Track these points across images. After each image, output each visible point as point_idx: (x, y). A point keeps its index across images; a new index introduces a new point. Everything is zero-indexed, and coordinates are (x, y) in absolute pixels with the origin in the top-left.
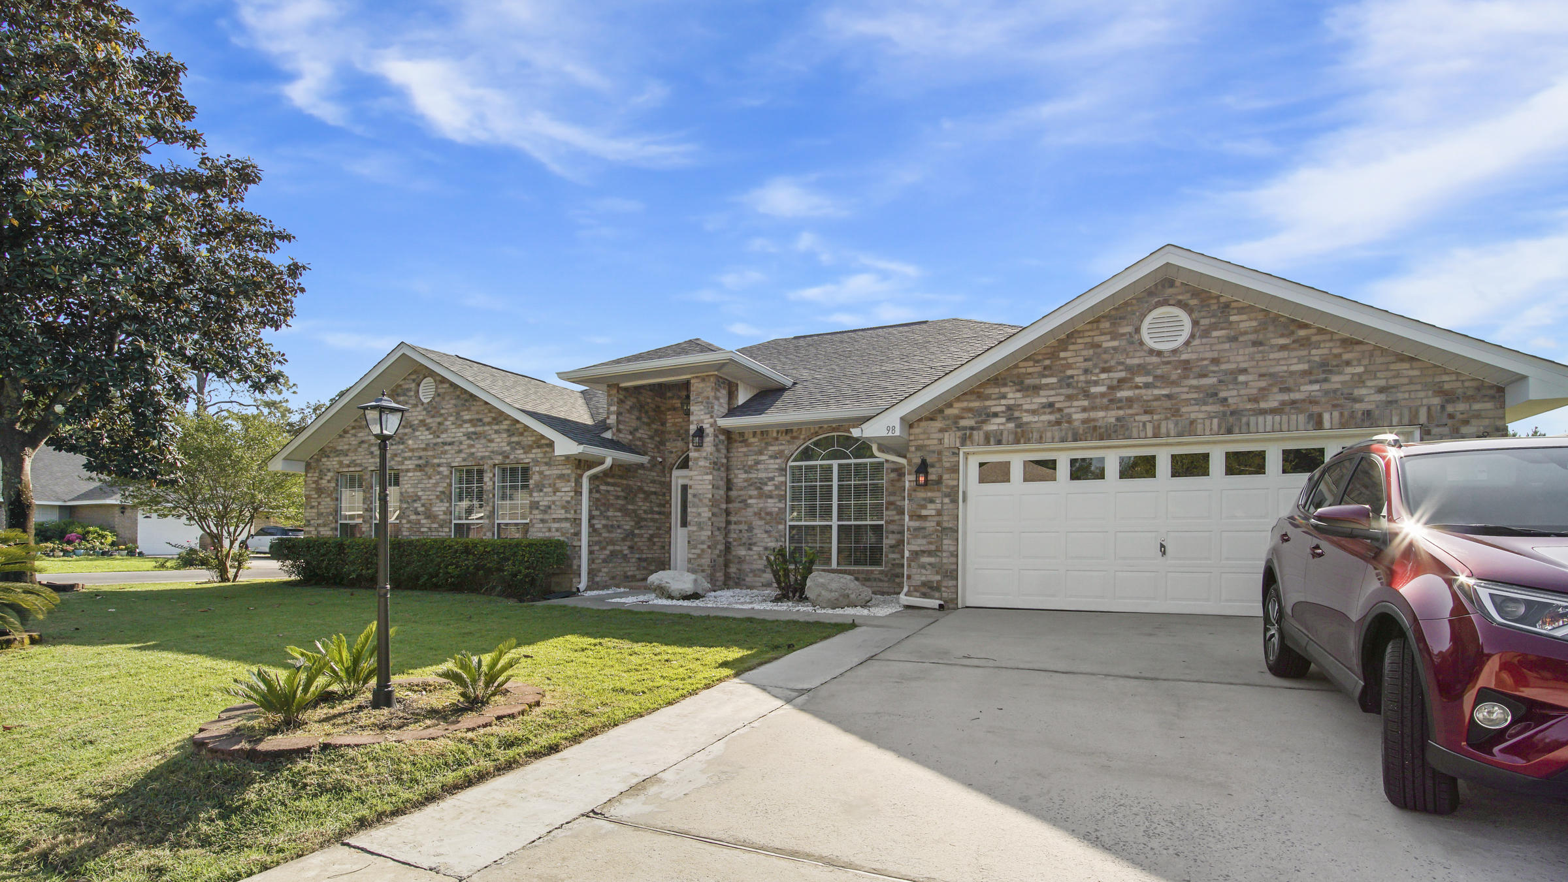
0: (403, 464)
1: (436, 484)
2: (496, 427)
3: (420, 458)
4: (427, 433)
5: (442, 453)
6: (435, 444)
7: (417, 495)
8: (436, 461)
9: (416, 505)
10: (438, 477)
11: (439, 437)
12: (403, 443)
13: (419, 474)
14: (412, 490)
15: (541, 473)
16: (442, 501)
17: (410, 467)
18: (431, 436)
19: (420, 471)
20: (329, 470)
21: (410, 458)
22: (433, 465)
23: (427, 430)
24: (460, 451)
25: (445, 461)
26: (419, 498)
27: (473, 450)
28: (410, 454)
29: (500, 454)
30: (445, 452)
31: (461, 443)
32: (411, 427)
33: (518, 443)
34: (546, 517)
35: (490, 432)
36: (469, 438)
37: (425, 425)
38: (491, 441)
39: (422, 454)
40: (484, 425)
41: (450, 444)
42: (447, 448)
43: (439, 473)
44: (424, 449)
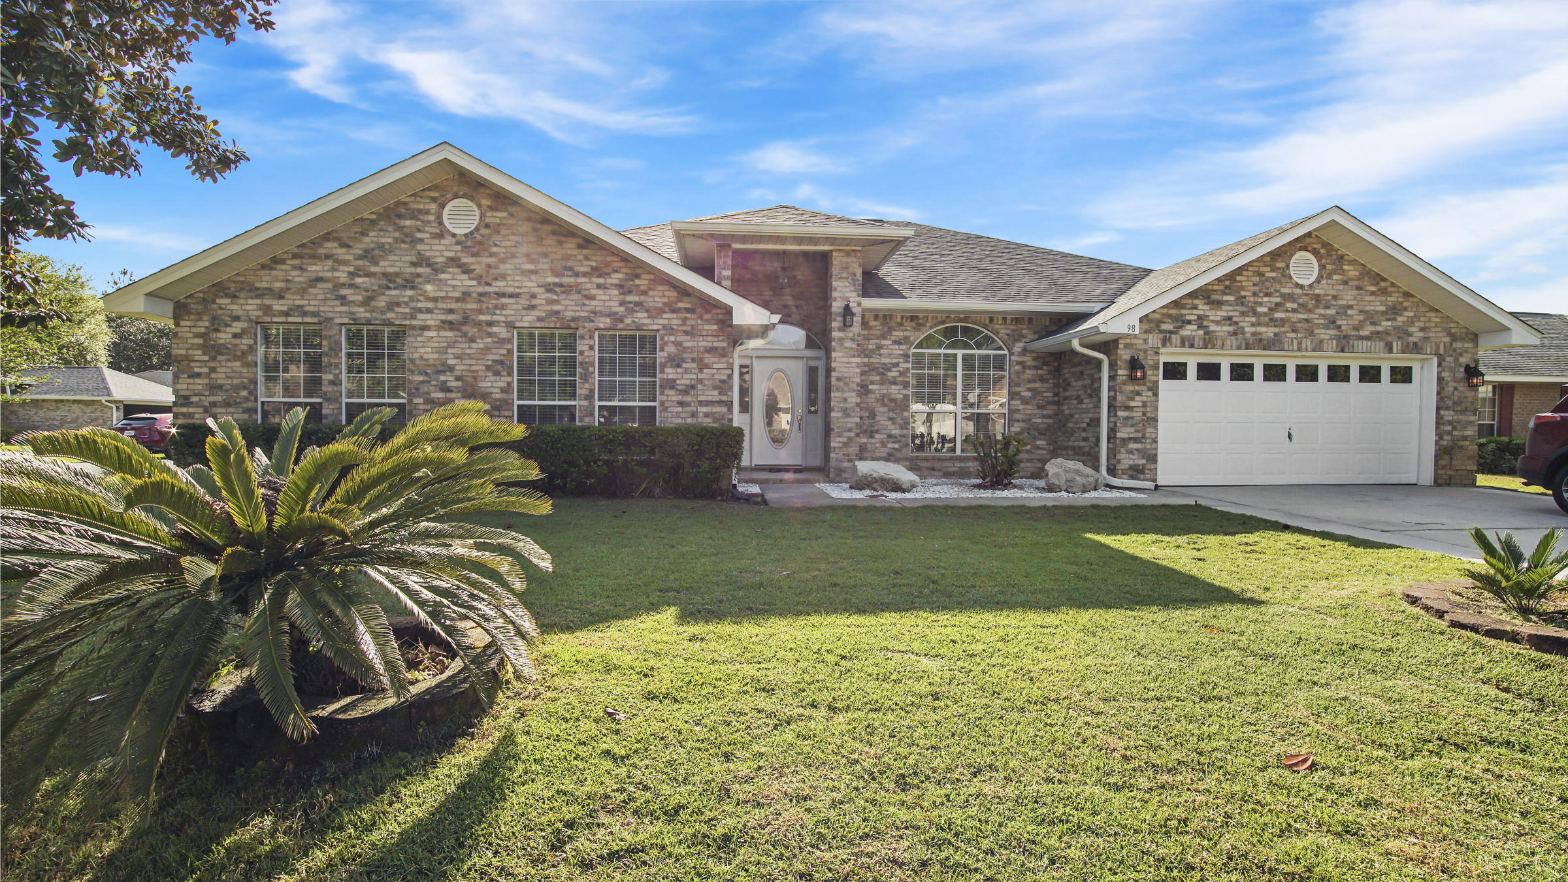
0: (413, 317)
1: (486, 350)
2: (601, 281)
3: (451, 311)
4: (465, 276)
5: (496, 307)
6: (481, 294)
7: (444, 364)
8: (482, 318)
9: (442, 378)
10: (489, 340)
11: (488, 284)
12: (413, 288)
13: (450, 334)
14: (436, 356)
15: (677, 344)
16: (497, 373)
17: (429, 323)
18: (474, 283)
19: (451, 330)
20: (237, 319)
21: (429, 311)
22: (478, 324)
23: (464, 273)
24: (532, 307)
25: (502, 319)
26: (451, 369)
27: (556, 308)
28: (430, 305)
29: (608, 316)
30: (503, 307)
31: (533, 296)
32: (429, 265)
33: (637, 304)
34: (688, 399)
35: (589, 286)
36: (549, 291)
37: (459, 266)
38: (593, 298)
39: (454, 306)
40: (576, 275)
41: (511, 296)
42: (504, 300)
43: (490, 335)
44: (458, 300)
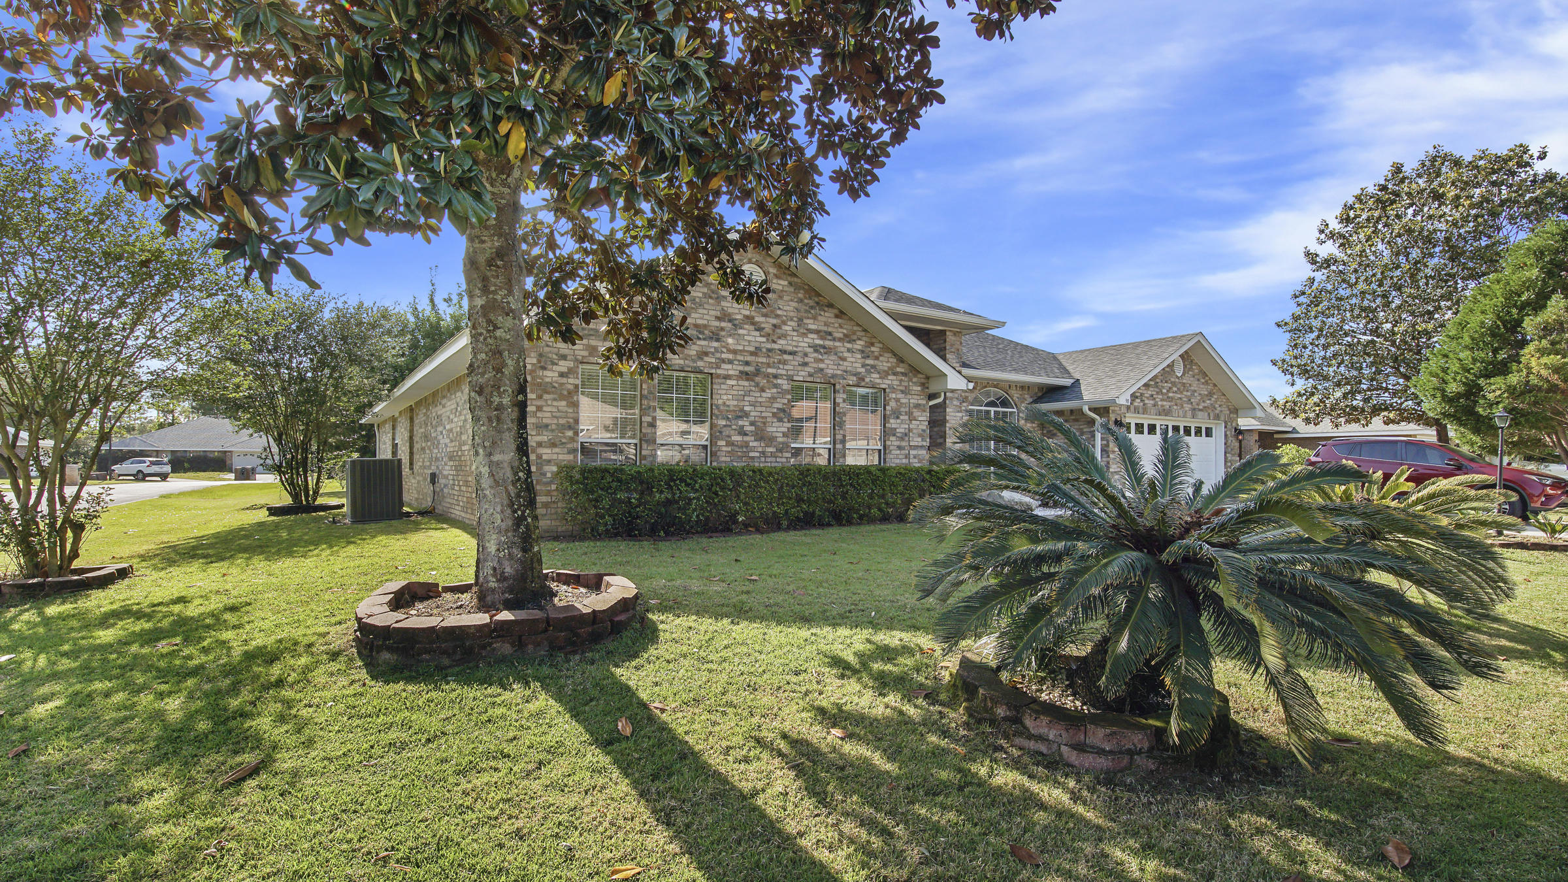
0: (718, 367)
1: (773, 399)
2: (849, 346)
3: (747, 363)
4: (757, 333)
5: (780, 362)
6: (769, 350)
7: (742, 410)
8: (770, 370)
9: (741, 423)
10: (775, 390)
11: (774, 342)
12: (718, 340)
13: (746, 383)
14: (735, 403)
15: (897, 400)
16: (780, 420)
17: (731, 372)
18: (764, 339)
19: (747, 380)
21: (730, 362)
22: (767, 376)
23: (756, 330)
24: (805, 364)
25: (784, 372)
26: (747, 415)
27: (822, 366)
28: (731, 356)
29: (855, 375)
30: (785, 362)
31: (806, 355)
32: (730, 321)
33: (873, 367)
34: (904, 444)
35: (842, 349)
36: (816, 351)
37: (753, 324)
38: (844, 359)
39: (749, 358)
40: (834, 340)
41: (790, 354)
42: (786, 357)
43: (776, 386)
44: (752, 354)
